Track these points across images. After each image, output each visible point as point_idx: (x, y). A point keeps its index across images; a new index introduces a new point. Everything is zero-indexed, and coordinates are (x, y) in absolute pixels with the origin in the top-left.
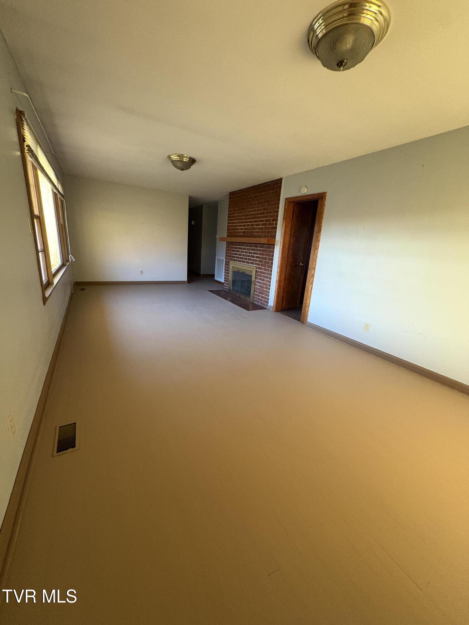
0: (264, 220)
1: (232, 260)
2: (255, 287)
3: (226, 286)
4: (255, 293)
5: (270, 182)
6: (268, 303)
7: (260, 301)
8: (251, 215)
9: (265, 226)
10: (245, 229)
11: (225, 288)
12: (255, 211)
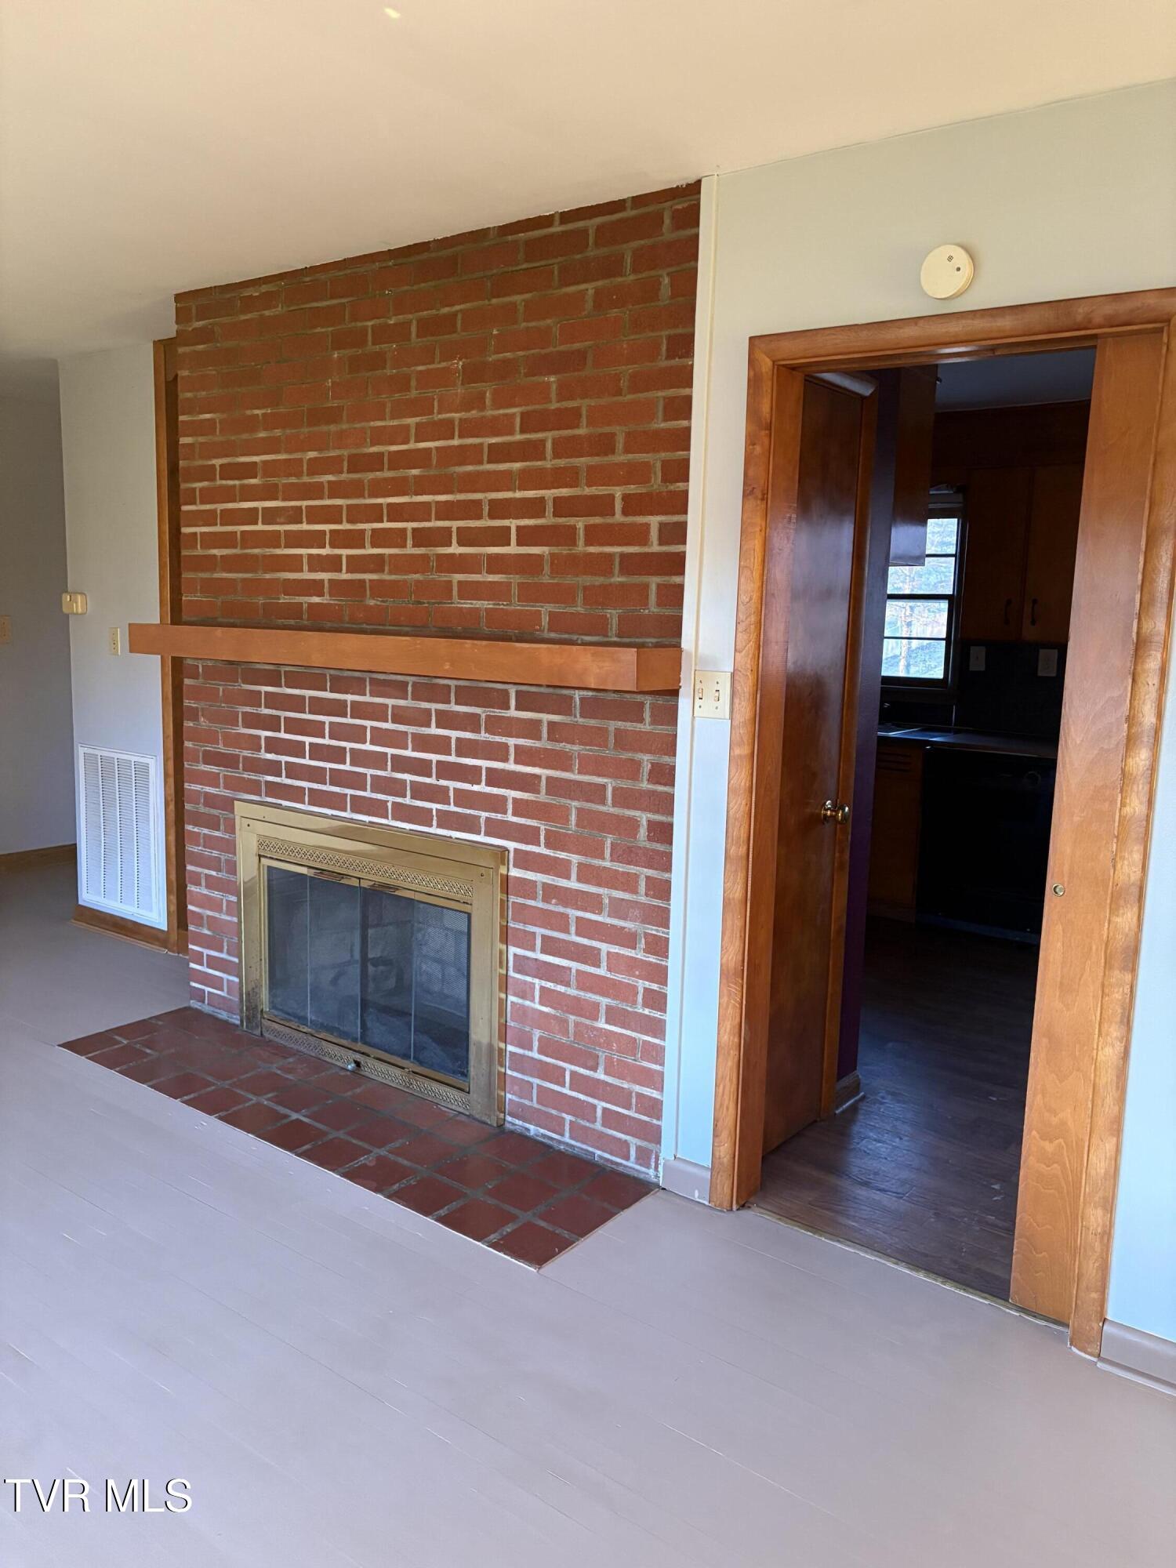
0: (541, 500)
1: (254, 787)
2: (502, 1004)
3: (216, 983)
4: (510, 1048)
5: (566, 217)
6: (657, 1140)
7: (568, 1118)
8: (399, 461)
9: (564, 550)
10: (355, 564)
11: (200, 996)
12: (445, 430)
